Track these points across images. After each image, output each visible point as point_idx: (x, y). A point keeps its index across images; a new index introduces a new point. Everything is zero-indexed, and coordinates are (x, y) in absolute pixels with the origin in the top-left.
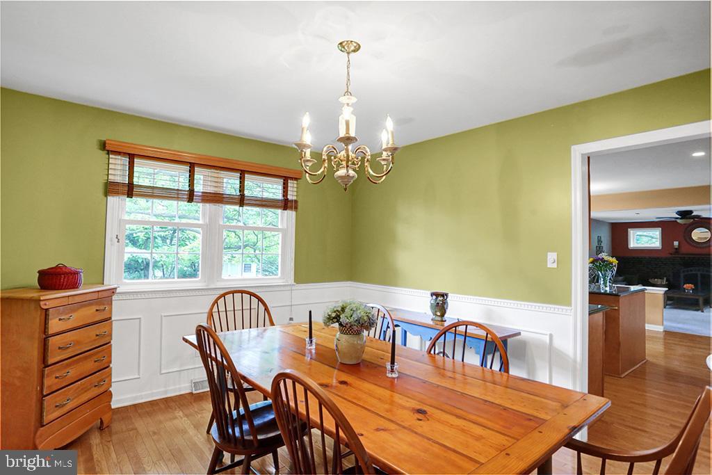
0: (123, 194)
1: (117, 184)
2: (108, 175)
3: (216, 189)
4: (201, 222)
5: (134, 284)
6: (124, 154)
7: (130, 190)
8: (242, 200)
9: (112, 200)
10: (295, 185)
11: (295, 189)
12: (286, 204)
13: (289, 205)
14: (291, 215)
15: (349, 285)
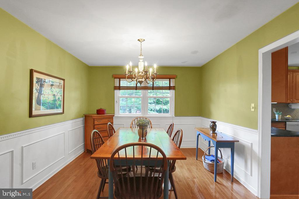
0: (118, 89)
1: (116, 87)
2: (114, 84)
3: (145, 85)
4: (141, 96)
5: (123, 114)
6: (118, 78)
7: (119, 88)
8: (153, 88)
9: (116, 91)
10: (174, 81)
11: (174, 82)
12: (170, 88)
13: (171, 88)
14: (172, 92)
15: (200, 118)
